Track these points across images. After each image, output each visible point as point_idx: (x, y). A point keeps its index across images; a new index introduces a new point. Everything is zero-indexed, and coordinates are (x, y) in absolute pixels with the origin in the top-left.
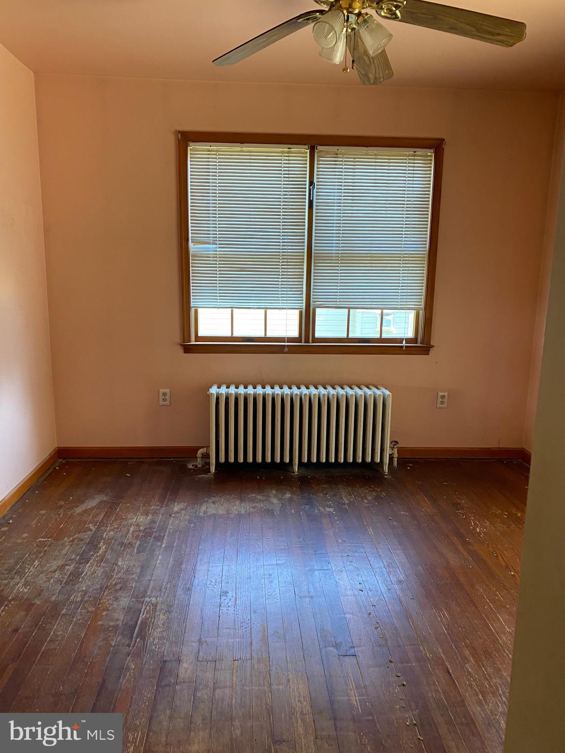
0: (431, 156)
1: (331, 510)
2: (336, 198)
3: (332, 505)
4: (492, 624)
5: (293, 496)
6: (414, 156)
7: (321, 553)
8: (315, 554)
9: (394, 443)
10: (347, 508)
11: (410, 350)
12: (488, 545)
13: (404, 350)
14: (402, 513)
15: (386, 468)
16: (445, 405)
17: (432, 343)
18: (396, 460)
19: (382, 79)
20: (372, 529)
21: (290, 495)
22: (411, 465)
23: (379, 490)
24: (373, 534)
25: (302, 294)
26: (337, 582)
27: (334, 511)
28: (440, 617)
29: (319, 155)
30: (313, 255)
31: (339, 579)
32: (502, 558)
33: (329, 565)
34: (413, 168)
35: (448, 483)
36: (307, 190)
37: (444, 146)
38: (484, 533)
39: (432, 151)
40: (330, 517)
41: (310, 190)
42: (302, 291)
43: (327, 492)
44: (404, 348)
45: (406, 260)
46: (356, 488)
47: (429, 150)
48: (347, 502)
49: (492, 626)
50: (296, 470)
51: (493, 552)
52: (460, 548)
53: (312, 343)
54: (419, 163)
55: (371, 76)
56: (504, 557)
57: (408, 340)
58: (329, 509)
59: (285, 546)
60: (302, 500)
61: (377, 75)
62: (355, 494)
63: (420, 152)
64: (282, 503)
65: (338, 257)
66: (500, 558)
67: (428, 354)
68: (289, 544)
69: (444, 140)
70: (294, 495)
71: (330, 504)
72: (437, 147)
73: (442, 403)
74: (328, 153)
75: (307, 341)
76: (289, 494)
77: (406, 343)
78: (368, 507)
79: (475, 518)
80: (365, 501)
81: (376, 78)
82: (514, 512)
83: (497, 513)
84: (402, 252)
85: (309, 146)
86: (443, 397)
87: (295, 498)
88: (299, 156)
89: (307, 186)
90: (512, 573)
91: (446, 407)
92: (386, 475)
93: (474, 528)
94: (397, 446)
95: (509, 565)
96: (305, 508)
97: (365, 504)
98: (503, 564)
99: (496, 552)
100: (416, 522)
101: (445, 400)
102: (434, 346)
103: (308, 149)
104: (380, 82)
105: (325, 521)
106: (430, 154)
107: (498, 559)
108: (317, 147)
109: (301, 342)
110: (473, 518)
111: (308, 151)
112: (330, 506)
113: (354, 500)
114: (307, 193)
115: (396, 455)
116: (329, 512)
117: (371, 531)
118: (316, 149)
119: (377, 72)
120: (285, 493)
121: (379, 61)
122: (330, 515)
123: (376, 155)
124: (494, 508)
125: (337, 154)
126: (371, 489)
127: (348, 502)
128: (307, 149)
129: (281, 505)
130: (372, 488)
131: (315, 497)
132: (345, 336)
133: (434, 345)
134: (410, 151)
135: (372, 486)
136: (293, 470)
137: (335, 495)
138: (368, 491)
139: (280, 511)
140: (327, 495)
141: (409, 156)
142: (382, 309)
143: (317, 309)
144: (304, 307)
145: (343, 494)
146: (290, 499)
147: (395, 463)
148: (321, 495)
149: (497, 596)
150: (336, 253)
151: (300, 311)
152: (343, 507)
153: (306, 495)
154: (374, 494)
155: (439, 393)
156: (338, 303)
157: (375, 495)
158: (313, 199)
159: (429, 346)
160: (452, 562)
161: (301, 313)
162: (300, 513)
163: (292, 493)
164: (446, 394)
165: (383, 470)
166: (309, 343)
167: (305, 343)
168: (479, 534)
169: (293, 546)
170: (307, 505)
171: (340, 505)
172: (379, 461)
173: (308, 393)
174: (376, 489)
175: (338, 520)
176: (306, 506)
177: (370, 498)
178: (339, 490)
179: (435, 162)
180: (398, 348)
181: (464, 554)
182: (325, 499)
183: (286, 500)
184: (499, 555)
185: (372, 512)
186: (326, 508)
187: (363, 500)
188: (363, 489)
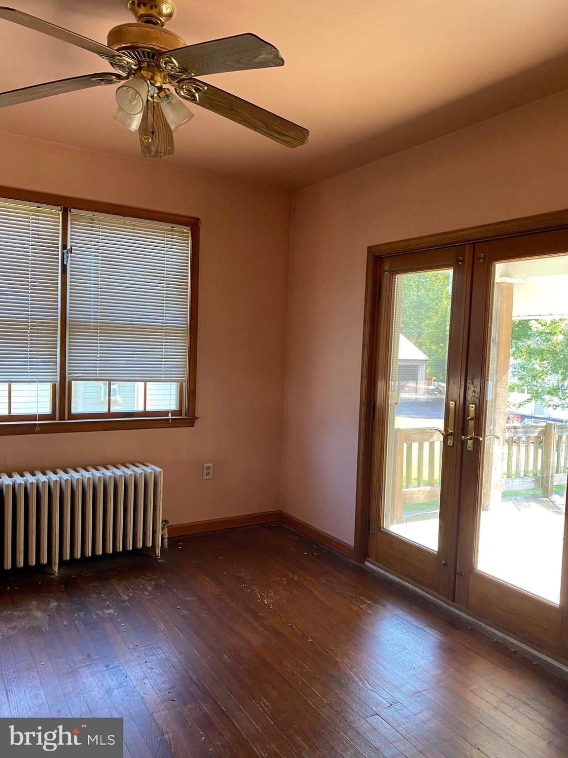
0: (188, 233)
1: (111, 611)
2: (93, 264)
3: (110, 605)
4: (310, 700)
5: (61, 604)
6: (172, 231)
7: (114, 667)
8: (107, 670)
9: (165, 522)
10: (128, 605)
11: (176, 423)
12: (279, 615)
13: (170, 423)
14: (189, 599)
15: (158, 552)
16: (210, 477)
17: (196, 415)
18: (166, 540)
19: (162, 154)
20: (163, 624)
21: (56, 604)
22: (181, 544)
23: (157, 578)
24: (166, 630)
25: (56, 365)
26: (142, 698)
27: (114, 612)
28: (261, 707)
29: (73, 218)
30: (68, 322)
31: (144, 693)
32: (297, 627)
33: (128, 679)
34: (171, 243)
35: (222, 557)
36: (60, 253)
37: (200, 226)
38: (272, 603)
39: (189, 228)
40: (112, 620)
41: (63, 254)
42: (56, 362)
43: (100, 591)
44: (170, 421)
45: (168, 333)
46: (131, 580)
47: (186, 227)
48: (126, 598)
49: (312, 702)
50: (57, 570)
51: (287, 623)
52: (256, 624)
53: (68, 420)
54: (176, 239)
55: (153, 149)
56: (297, 625)
57: (174, 413)
58: (107, 611)
59: (67, 669)
60: (72, 607)
61: (159, 150)
62: (133, 587)
63: (177, 228)
64: (49, 615)
65: (97, 326)
66: (294, 626)
67: (193, 426)
68: (72, 665)
69: (199, 219)
70: (61, 602)
71: (108, 605)
72: (194, 225)
73: (208, 474)
74: (83, 217)
75: (62, 418)
76: (54, 602)
77: (172, 416)
78: (151, 599)
79: (259, 590)
80: (146, 593)
81: (157, 152)
82: (291, 577)
83: (277, 580)
84: (164, 325)
85: (61, 208)
86: (208, 468)
87: (63, 605)
88: (51, 217)
89: (60, 250)
90: (310, 640)
91: (211, 478)
92: (159, 559)
93: (261, 601)
94: (167, 525)
95: (305, 633)
96: (79, 615)
97: (146, 597)
98: (299, 633)
99: (290, 622)
100: (205, 606)
101: (211, 471)
102: (198, 418)
103: (61, 210)
104: (161, 157)
105: (108, 627)
106: (186, 231)
107: (293, 628)
108: (70, 209)
109: (55, 420)
110: (257, 590)
111: (61, 213)
112: (108, 608)
113: (133, 595)
114: (60, 257)
115: (166, 536)
116: (109, 614)
117: (162, 626)
118: (70, 212)
119: (160, 146)
120: (49, 603)
121: (164, 136)
122: (111, 618)
123: (134, 225)
124: (272, 575)
125: (92, 220)
126: (149, 578)
127: (128, 598)
128: (58, 211)
129: (48, 618)
130: (149, 576)
131: (88, 599)
132: (106, 410)
133: (198, 416)
134: (168, 226)
135: (149, 575)
136: (53, 571)
137: (110, 593)
138: (145, 581)
139: (49, 625)
140: (101, 594)
141: (167, 230)
142: (145, 382)
143: (73, 382)
144: (58, 380)
145: (120, 590)
146: (58, 608)
147: (166, 544)
148: (94, 595)
149: (305, 668)
150: (94, 322)
151: (53, 384)
152: (124, 605)
153: (75, 599)
154: (153, 583)
155: (205, 464)
156: (98, 375)
157: (155, 584)
158: (67, 263)
159: (193, 418)
160: (254, 643)
161: (54, 387)
162: (75, 624)
163: (59, 600)
164: (211, 465)
165: (155, 553)
166: (65, 420)
167: (60, 420)
168: (268, 605)
169: (78, 666)
170: (81, 611)
171: (120, 604)
172: (151, 545)
173: (69, 478)
174: (153, 577)
175: (123, 622)
176: (80, 613)
177: (150, 589)
178: (114, 586)
179: (192, 239)
180: (164, 422)
181: (262, 630)
182: (100, 600)
183: (53, 610)
184: (293, 625)
185: (157, 605)
186: (104, 610)
187: (143, 592)
188: (139, 579)
